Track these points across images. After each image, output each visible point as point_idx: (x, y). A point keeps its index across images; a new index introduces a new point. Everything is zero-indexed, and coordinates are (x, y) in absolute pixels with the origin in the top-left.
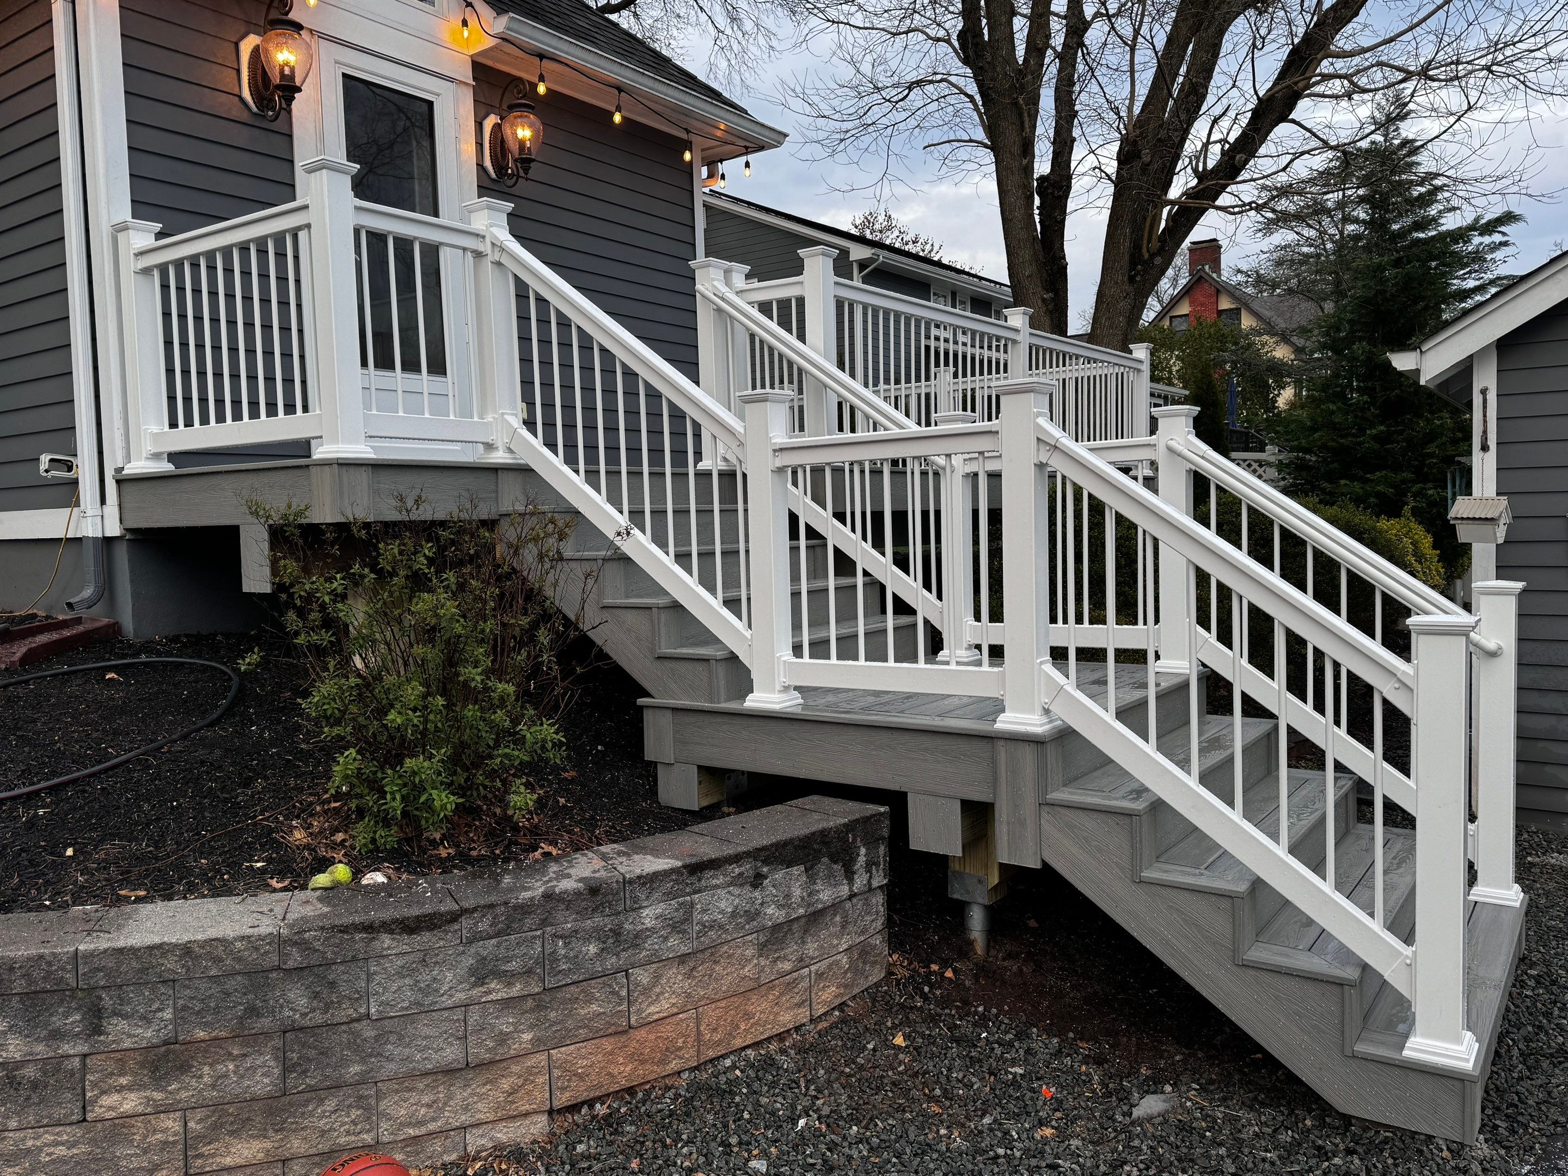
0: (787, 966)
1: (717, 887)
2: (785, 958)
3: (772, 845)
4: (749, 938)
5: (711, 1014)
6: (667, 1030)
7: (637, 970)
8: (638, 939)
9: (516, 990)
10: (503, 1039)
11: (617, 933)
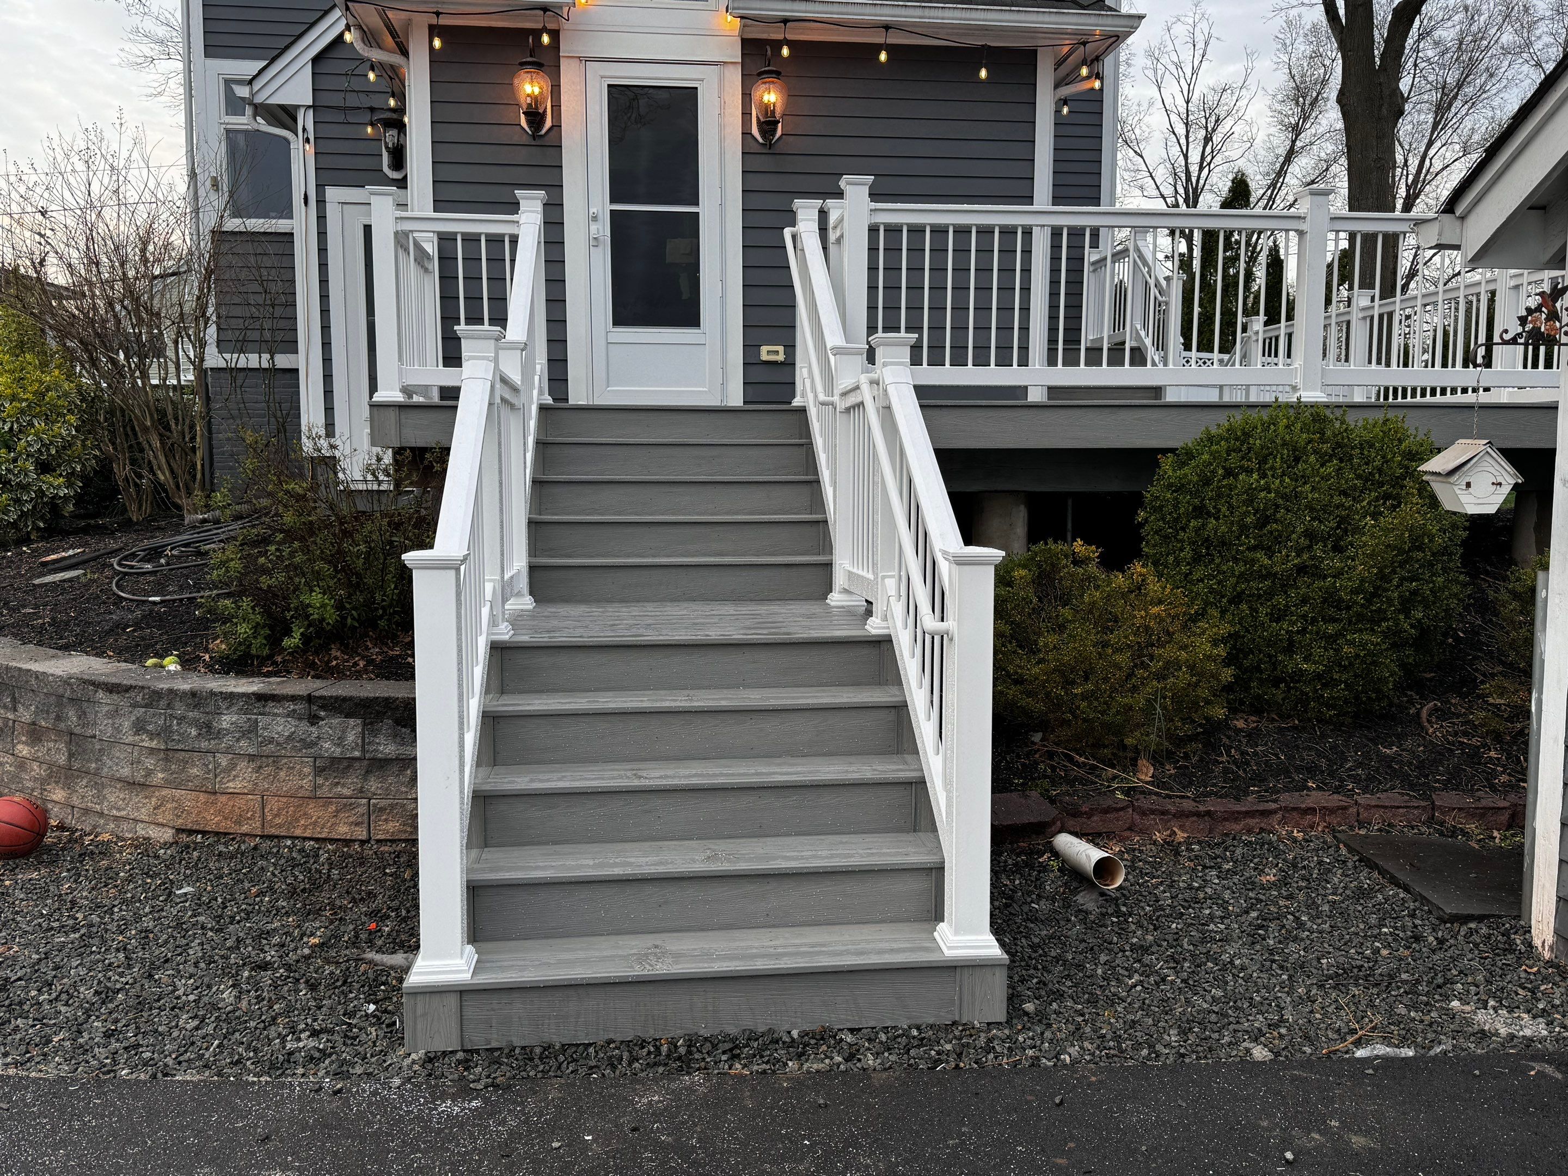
0: (346, 792)
1: (276, 715)
2: (343, 786)
3: (331, 697)
4: (306, 760)
5: (273, 804)
6: (240, 802)
7: (219, 755)
8: (219, 735)
9: (154, 744)
10: (149, 773)
11: (209, 726)
